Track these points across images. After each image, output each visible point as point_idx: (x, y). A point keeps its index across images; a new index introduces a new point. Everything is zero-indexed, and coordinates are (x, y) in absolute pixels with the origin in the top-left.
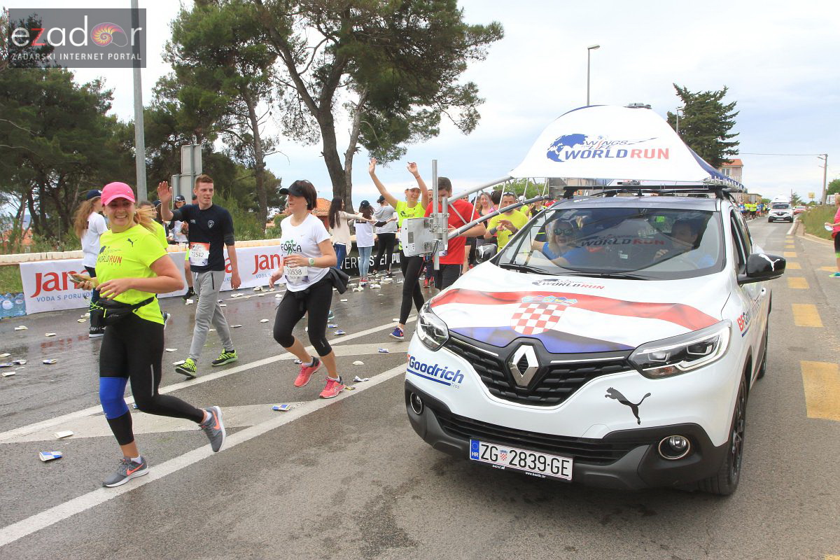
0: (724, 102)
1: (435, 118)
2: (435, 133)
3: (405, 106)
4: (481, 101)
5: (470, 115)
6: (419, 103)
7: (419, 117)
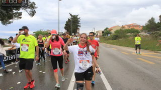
1: (20, 14)
2: (21, 18)
3: (12, 11)
4: (36, 8)
5: (33, 12)
6: (16, 10)
7: (16, 13)
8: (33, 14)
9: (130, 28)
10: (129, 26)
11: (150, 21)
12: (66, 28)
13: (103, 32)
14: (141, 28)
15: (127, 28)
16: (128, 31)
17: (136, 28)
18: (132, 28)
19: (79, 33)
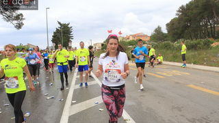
5: (20, 24)
8: (19, 26)
9: (135, 39)
10: (134, 36)
11: (156, 30)
12: (53, 41)
13: (102, 45)
14: (148, 39)
15: (131, 39)
18: (138, 38)
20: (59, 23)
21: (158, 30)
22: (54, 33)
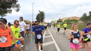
0: (44, 13)
1: (11, 11)
2: (11, 13)
3: (6, 9)
4: (20, 7)
6: (9, 8)
8: (18, 10)
9: (73, 19)
10: (72, 18)
13: (58, 21)
14: (79, 19)
15: (71, 19)
16: (72, 21)
17: (76, 19)
18: (74, 19)
19: (44, 22)
20: (40, 11)
21: (85, 15)
22: (37, 15)
